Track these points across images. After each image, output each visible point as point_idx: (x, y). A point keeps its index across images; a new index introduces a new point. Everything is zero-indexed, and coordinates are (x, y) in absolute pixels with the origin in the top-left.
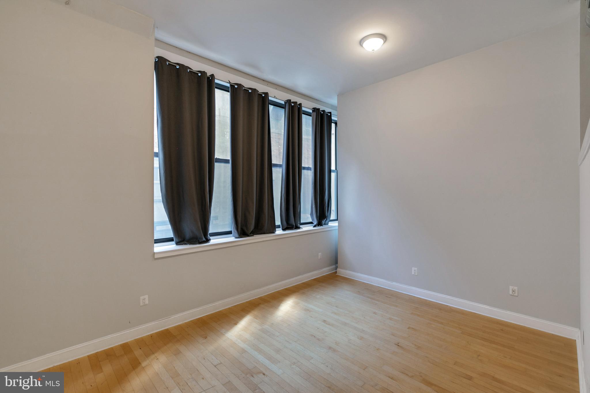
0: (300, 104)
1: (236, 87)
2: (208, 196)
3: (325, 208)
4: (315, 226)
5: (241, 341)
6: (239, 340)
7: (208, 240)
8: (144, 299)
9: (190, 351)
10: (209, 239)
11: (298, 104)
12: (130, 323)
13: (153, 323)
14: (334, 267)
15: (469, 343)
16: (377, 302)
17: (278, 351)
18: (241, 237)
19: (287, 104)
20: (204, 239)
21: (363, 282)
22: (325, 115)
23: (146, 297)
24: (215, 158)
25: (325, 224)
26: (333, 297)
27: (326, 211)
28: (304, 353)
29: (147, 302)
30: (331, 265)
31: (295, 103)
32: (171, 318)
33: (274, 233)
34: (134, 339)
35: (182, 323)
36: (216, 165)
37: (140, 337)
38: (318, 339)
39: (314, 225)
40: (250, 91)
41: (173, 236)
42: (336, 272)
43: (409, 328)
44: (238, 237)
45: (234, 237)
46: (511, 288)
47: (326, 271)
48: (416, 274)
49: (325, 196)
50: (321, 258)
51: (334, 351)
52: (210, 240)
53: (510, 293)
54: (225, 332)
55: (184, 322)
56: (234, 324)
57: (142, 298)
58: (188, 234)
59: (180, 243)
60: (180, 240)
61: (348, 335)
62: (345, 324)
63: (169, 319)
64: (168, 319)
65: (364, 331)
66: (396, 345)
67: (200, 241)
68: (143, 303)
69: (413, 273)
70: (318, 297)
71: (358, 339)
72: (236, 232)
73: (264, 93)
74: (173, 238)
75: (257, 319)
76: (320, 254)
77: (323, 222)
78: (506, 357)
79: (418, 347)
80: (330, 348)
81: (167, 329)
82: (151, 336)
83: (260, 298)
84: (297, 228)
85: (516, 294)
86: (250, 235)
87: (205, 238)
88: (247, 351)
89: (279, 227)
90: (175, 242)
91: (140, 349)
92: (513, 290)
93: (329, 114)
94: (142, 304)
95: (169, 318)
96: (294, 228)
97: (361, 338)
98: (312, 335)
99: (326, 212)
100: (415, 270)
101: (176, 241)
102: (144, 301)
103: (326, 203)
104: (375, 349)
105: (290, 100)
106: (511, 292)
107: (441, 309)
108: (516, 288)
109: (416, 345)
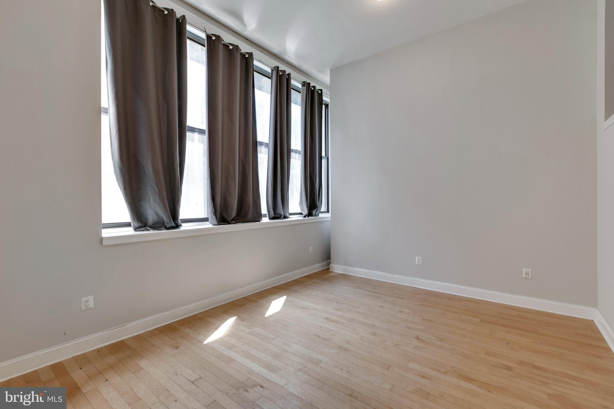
0: (289, 75)
1: (214, 38)
2: (177, 169)
3: (315, 196)
4: (305, 217)
5: (225, 348)
6: (223, 347)
7: (177, 226)
8: (87, 301)
9: (155, 366)
10: (179, 225)
11: (287, 73)
12: (65, 334)
13: (101, 334)
14: (325, 263)
15: (492, 331)
16: (381, 296)
17: (276, 357)
18: (220, 225)
19: (274, 72)
20: (173, 224)
21: (360, 277)
22: (316, 92)
23: (91, 298)
24: (187, 125)
25: (315, 216)
26: (331, 293)
27: (317, 200)
28: (310, 356)
29: (91, 304)
30: (323, 261)
31: (284, 72)
32: (127, 326)
33: (260, 221)
34: (72, 356)
35: (143, 332)
36: (189, 134)
37: (82, 353)
38: (325, 339)
39: (304, 215)
40: (231, 47)
41: (130, 221)
42: (329, 269)
43: (423, 320)
44: (217, 224)
45: (212, 224)
46: (524, 270)
47: (317, 267)
48: (420, 264)
49: (316, 183)
50: (312, 252)
51: (346, 350)
52: (181, 225)
53: (523, 277)
54: (203, 339)
55: (146, 331)
56: (214, 329)
57: (84, 299)
58: (151, 218)
59: (140, 229)
60: (140, 225)
61: (358, 331)
62: (352, 320)
63: (125, 327)
64: (123, 327)
65: (375, 326)
66: (416, 338)
67: (168, 226)
68: (86, 307)
69: (417, 263)
70: (313, 293)
71: (371, 335)
72: (214, 217)
73: (249, 53)
74: (130, 222)
75: (243, 321)
76: (311, 248)
77: (314, 212)
78: (536, 343)
79: (440, 339)
80: (340, 348)
81: (122, 340)
82: (98, 351)
83: (245, 298)
84: (285, 217)
85: (530, 277)
86: (231, 222)
87: (175, 223)
88: (235, 360)
89: (265, 216)
90: (133, 228)
91: (81, 368)
92: (526, 273)
93: (320, 92)
94: (83, 308)
95: (126, 325)
96: (282, 218)
97: (374, 334)
98: (315, 335)
99: (317, 202)
100: (418, 260)
101: (134, 225)
102: (87, 304)
103: (317, 191)
104: (393, 345)
105: (278, 67)
106: (524, 275)
107: (450, 299)
108: (530, 270)
109: (437, 337)
